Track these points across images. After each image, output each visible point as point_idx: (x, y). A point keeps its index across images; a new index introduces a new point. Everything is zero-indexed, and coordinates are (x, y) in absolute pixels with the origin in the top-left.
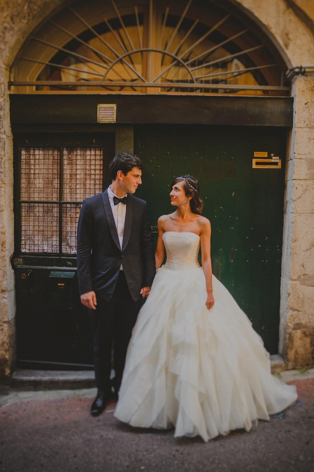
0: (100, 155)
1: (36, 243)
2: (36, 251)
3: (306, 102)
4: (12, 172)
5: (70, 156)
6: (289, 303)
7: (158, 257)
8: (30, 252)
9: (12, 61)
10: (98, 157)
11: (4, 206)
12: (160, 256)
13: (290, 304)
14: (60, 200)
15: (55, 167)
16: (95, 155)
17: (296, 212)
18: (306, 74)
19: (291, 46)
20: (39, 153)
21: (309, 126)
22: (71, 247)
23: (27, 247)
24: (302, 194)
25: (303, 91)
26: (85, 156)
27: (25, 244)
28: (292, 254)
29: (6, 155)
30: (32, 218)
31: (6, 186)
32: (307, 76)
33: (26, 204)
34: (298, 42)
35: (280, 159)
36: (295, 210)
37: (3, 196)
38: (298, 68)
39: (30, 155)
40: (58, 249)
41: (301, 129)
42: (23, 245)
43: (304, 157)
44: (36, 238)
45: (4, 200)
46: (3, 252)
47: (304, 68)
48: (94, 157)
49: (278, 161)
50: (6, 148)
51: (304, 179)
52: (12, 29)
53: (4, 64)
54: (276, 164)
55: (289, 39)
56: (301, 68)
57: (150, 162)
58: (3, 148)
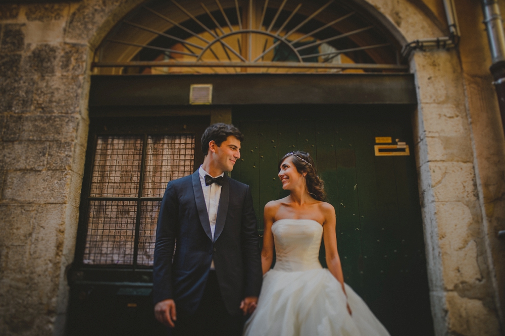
0: (192, 144)
1: (103, 252)
2: (103, 262)
3: (428, 77)
4: (83, 162)
5: (156, 146)
6: (449, 324)
7: (265, 258)
8: (95, 263)
9: (99, 43)
10: (189, 146)
11: (67, 196)
12: (267, 257)
13: (450, 326)
14: (139, 196)
15: (137, 157)
16: (186, 144)
17: (437, 200)
18: (424, 48)
19: (403, 24)
20: (118, 143)
21: (436, 101)
22: (149, 257)
23: (92, 258)
24: (442, 178)
25: (424, 66)
26: (173, 144)
27: (90, 254)
28: (441, 255)
29: (79, 138)
30: (103, 219)
31: (73, 174)
32: (425, 51)
33: (96, 201)
34: (410, 20)
35: (407, 144)
36: (436, 197)
37: (68, 184)
38: (414, 42)
39: (108, 144)
40: (132, 259)
41: (427, 105)
42: (87, 254)
43: (436, 135)
44: (105, 245)
45: (68, 190)
46: (58, 257)
47: (422, 42)
48: (184, 146)
49: (405, 147)
50: (80, 131)
51: (441, 161)
52: (103, 11)
53: (89, 42)
54: (403, 150)
55: (400, 18)
56: (418, 42)
57: (251, 152)
58: (76, 128)
